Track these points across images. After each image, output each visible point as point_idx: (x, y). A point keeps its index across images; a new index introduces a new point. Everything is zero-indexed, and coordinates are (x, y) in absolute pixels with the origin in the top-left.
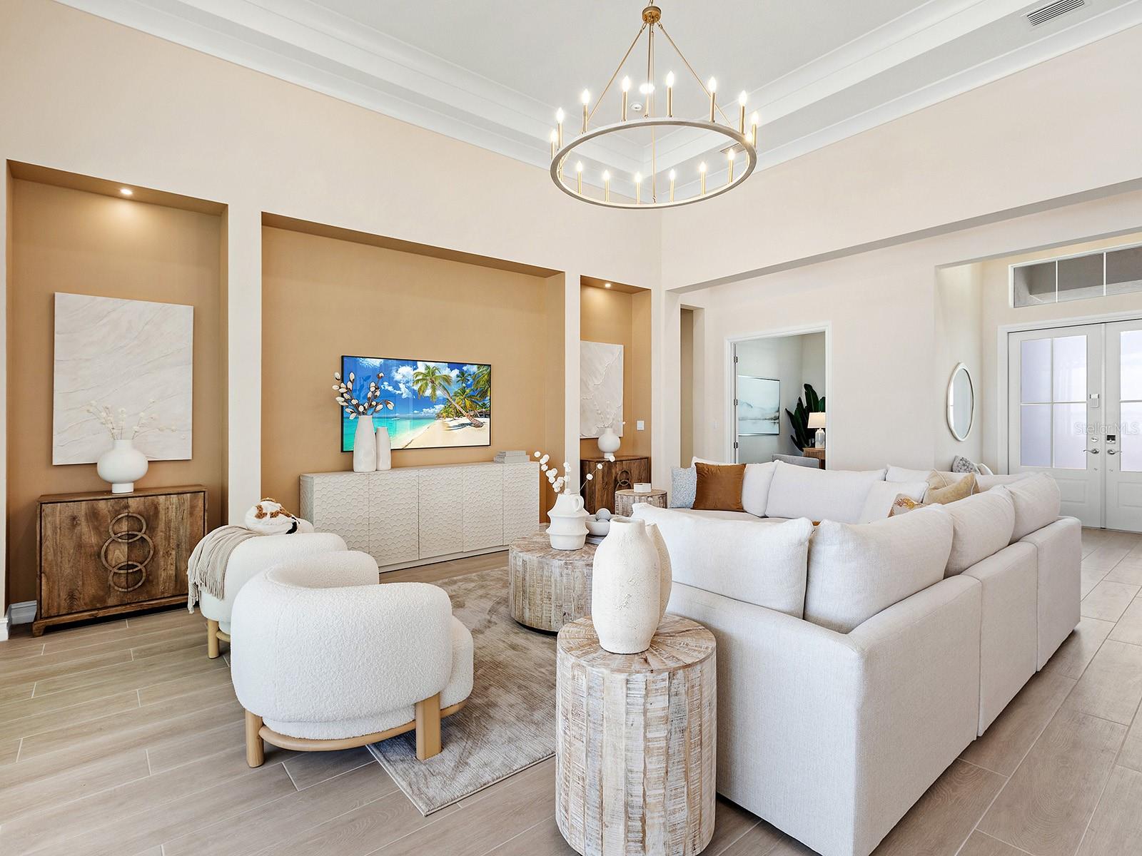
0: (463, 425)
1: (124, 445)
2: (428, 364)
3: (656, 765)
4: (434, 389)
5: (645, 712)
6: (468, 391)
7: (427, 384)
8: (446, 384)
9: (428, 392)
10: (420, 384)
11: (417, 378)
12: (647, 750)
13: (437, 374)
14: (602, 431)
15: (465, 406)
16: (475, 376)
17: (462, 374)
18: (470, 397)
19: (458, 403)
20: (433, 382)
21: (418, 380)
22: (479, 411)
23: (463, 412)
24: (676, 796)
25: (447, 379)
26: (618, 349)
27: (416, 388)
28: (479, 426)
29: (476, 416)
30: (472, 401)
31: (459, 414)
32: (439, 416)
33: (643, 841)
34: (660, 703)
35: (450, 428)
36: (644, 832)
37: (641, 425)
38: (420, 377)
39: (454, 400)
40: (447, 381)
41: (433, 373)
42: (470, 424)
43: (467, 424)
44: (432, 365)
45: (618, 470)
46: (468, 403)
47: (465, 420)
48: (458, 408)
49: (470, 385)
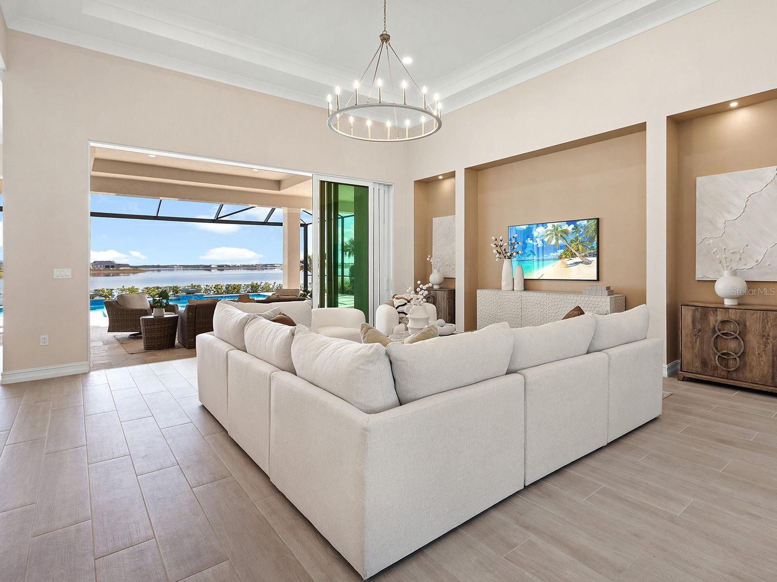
0: (577, 263)
2: (554, 224)
4: (557, 240)
6: (580, 238)
7: (553, 237)
8: (564, 235)
9: (554, 242)
10: (548, 237)
11: (547, 233)
13: (560, 229)
15: (578, 250)
16: (585, 227)
17: (576, 227)
18: (582, 242)
19: (573, 248)
20: (556, 235)
21: (547, 235)
22: (589, 252)
23: (577, 254)
25: (565, 232)
27: (546, 240)
28: (588, 263)
29: (586, 256)
30: (583, 245)
31: (573, 255)
32: (560, 258)
35: (568, 266)
38: (549, 233)
39: (571, 246)
40: (566, 233)
41: (557, 229)
42: (582, 262)
43: (580, 262)
44: (556, 224)
46: (580, 247)
47: (578, 260)
48: (574, 251)
49: (582, 235)
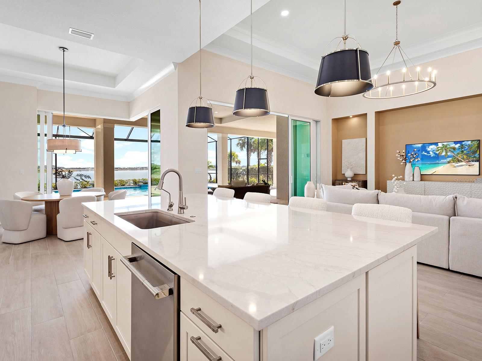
0: (462, 165)
1: (349, 170)
4: (446, 152)
6: (465, 152)
7: (443, 151)
9: (444, 154)
10: (439, 151)
11: (438, 149)
13: (448, 147)
15: (464, 158)
16: (469, 146)
17: (462, 145)
18: (466, 154)
19: (459, 157)
20: (446, 150)
21: (439, 150)
22: (472, 159)
23: (462, 160)
25: (454, 149)
27: (437, 153)
29: (470, 161)
30: (467, 156)
31: (459, 161)
32: (449, 162)
35: (455, 167)
38: (440, 149)
39: (457, 156)
41: (446, 146)
43: (465, 165)
44: (445, 144)
46: (465, 156)
47: (463, 163)
48: (459, 159)
49: (466, 150)
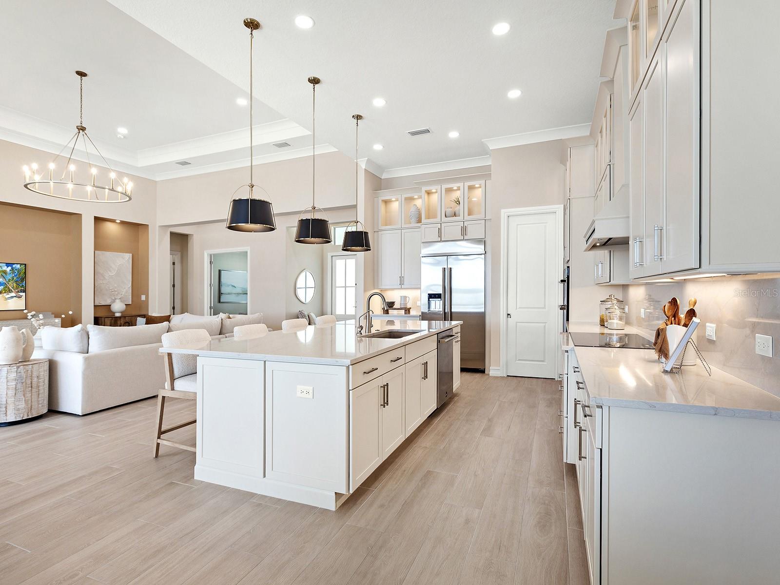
0: (12, 297)
3: (11, 392)
5: (7, 378)
6: (15, 278)
12: (8, 388)
14: (114, 301)
15: (14, 287)
16: (18, 270)
17: (13, 269)
18: (16, 281)
19: (10, 285)
22: (20, 289)
23: (13, 290)
24: (19, 401)
26: (128, 257)
28: (20, 297)
29: (18, 292)
30: (17, 284)
31: (10, 291)
33: (6, 413)
34: (13, 375)
35: (6, 299)
36: (6, 411)
37: (143, 298)
39: (8, 283)
42: (15, 297)
45: (122, 322)
46: (15, 285)
47: (13, 294)
48: (10, 288)
49: (16, 275)
